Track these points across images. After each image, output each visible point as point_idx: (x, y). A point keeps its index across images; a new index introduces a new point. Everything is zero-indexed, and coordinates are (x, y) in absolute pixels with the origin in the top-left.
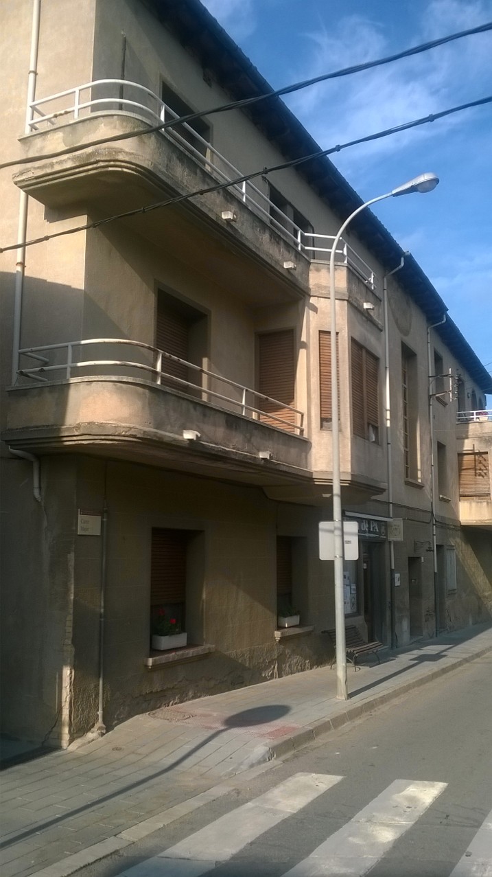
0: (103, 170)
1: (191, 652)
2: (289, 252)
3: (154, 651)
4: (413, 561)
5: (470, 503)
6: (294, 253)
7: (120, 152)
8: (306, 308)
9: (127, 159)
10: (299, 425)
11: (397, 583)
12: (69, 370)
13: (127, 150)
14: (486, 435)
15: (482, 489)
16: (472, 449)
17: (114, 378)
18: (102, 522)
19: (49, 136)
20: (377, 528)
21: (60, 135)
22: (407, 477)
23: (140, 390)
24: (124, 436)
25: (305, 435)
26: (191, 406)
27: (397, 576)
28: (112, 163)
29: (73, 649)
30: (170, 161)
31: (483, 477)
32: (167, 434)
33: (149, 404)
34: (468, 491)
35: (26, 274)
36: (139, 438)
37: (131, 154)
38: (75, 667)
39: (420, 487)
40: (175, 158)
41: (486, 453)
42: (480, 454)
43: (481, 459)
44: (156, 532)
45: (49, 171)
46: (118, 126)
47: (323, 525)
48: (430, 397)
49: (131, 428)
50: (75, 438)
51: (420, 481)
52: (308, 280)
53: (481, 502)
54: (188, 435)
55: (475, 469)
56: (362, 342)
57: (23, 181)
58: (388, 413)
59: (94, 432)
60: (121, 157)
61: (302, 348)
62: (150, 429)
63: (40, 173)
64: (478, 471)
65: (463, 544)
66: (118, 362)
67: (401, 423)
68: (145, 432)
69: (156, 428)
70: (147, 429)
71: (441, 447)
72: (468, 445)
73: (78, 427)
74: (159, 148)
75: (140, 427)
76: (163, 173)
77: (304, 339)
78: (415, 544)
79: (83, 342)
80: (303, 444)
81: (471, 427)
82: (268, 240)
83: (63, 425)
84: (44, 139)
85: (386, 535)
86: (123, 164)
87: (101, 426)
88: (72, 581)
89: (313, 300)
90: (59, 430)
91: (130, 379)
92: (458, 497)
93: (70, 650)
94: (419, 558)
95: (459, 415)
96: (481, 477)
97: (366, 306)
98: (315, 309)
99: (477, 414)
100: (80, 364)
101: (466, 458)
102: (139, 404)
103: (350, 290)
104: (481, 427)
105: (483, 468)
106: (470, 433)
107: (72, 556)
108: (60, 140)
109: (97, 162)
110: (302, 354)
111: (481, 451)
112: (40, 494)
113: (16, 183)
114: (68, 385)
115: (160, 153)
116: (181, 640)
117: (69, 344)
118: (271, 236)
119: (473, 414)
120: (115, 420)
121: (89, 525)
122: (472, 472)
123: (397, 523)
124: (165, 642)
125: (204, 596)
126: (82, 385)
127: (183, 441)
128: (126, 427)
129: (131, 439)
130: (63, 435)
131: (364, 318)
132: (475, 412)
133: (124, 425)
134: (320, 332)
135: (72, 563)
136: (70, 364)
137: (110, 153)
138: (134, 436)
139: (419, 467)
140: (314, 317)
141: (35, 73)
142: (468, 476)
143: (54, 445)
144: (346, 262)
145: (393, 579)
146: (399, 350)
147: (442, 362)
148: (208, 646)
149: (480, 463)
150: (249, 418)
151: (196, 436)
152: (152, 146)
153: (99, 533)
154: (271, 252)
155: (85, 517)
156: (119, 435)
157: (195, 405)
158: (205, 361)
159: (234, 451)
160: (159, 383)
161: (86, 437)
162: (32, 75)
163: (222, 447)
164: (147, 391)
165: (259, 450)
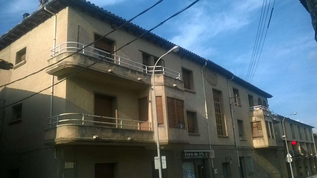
0: (64, 67)
2: (141, 74)
4: (226, 165)
5: (257, 140)
6: (143, 74)
7: (68, 62)
8: (150, 90)
9: (70, 64)
10: (150, 127)
11: (216, 172)
12: (57, 123)
13: (70, 61)
14: (259, 115)
15: (260, 134)
16: (255, 120)
17: (67, 125)
18: (74, 164)
19: (53, 59)
20: (203, 154)
21: (55, 59)
22: (219, 134)
23: (75, 127)
24: (70, 140)
25: (152, 130)
26: (97, 129)
27: (215, 170)
28: (66, 65)
30: (86, 60)
31: (261, 130)
32: (86, 138)
33: (78, 130)
34: (256, 136)
35: (54, 95)
36: (74, 140)
37: (71, 62)
39: (228, 137)
40: (88, 59)
41: (260, 121)
42: (259, 122)
43: (259, 123)
44: (96, 165)
45: (53, 69)
46: (68, 55)
47: (155, 158)
48: (230, 105)
49: (72, 138)
50: (58, 142)
51: (227, 135)
52: (150, 81)
53: (260, 139)
54: (94, 137)
55: (257, 127)
56: (173, 97)
57: (48, 72)
58: (207, 114)
59: (61, 140)
60: (68, 63)
61: (150, 102)
62: (79, 137)
63: (51, 69)
64: (259, 128)
65: (257, 155)
66: (68, 120)
67: (214, 117)
68: (76, 139)
69: (82, 137)
70: (77, 138)
71: (240, 122)
72: (254, 119)
73: (58, 139)
74: (81, 58)
75: (75, 137)
76: (82, 65)
77: (150, 99)
78: (226, 158)
79: (60, 115)
80: (151, 133)
81: (254, 112)
82: (130, 73)
83: (55, 138)
84: (52, 60)
85: (209, 156)
86: (69, 65)
87: (63, 138)
89: (152, 87)
90: (54, 140)
91: (72, 124)
92: (252, 137)
94: (229, 163)
95: (250, 109)
96: (260, 130)
97: (174, 85)
98: (153, 89)
99: (256, 108)
100: (60, 121)
101: (254, 124)
102: (75, 131)
103: (165, 81)
104: (257, 112)
105: (260, 127)
106: (254, 115)
107: (63, 175)
108: (55, 60)
109: (62, 66)
110: (150, 104)
111: (259, 121)
112: (56, 157)
113: (47, 72)
114: (57, 127)
115: (82, 60)
117: (57, 116)
118: (131, 72)
119: (254, 108)
120: (67, 136)
121: (70, 165)
122: (256, 128)
123: (212, 152)
126: (59, 127)
127: (92, 139)
128: (70, 138)
129: (72, 141)
130: (55, 141)
131: (174, 89)
132: (255, 107)
133: (70, 137)
134: (156, 97)
136: (58, 121)
137: (65, 63)
138: (73, 140)
139: (226, 130)
140: (153, 92)
142: (255, 130)
143: (54, 144)
144: (164, 73)
145: (213, 171)
146: (211, 92)
147: (238, 92)
149: (259, 125)
150: (123, 128)
151: (96, 137)
152: (78, 58)
153: (73, 168)
154: (132, 76)
155: (67, 163)
156: (68, 140)
157: (98, 128)
158: (116, 111)
159: (116, 139)
160: (83, 124)
161: (61, 142)
162: (54, 40)
163: (111, 139)
164: (77, 127)
165: (128, 137)
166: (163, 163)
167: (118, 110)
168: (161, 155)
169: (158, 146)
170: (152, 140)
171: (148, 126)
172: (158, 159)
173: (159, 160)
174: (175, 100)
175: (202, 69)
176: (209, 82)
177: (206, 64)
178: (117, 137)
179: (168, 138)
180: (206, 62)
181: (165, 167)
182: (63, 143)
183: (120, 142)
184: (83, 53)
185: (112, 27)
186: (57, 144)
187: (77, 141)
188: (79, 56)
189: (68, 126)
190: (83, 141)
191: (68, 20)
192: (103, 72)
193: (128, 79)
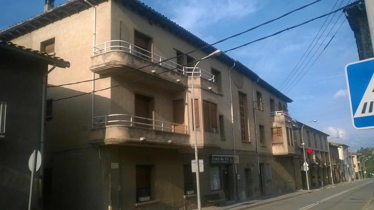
0: (113, 67)
1: (151, 202)
2: (179, 76)
3: (138, 201)
4: (247, 171)
5: (276, 147)
6: (181, 76)
8: (187, 92)
9: (119, 64)
10: (186, 130)
11: (239, 178)
12: (106, 123)
13: (119, 61)
14: (280, 121)
15: (280, 141)
16: (276, 126)
17: (117, 125)
18: (119, 164)
19: (98, 57)
20: (228, 159)
21: (101, 56)
22: (243, 140)
23: (125, 128)
24: (121, 141)
25: (188, 133)
27: (239, 176)
28: (115, 65)
29: (111, 201)
30: (133, 60)
31: (281, 136)
32: (134, 139)
33: (128, 132)
34: (276, 142)
35: (95, 94)
37: (120, 62)
38: (112, 206)
39: (250, 143)
40: (134, 59)
41: (281, 127)
42: (279, 128)
43: (280, 130)
44: (137, 166)
45: (99, 67)
46: (116, 54)
47: (193, 161)
48: (254, 109)
49: (123, 139)
50: (108, 142)
51: (250, 141)
52: (187, 83)
53: (280, 146)
54: (142, 139)
55: (278, 133)
56: (208, 100)
57: (92, 69)
58: (232, 118)
59: (113, 141)
60: (117, 63)
61: (186, 105)
62: (129, 139)
63: (96, 67)
64: (279, 134)
65: (275, 162)
66: (118, 121)
67: (239, 121)
69: (131, 138)
70: (128, 139)
71: (261, 127)
72: (274, 125)
73: (108, 139)
74: (129, 58)
75: (125, 138)
76: (130, 65)
77: (186, 102)
78: (248, 164)
79: (109, 115)
80: (187, 136)
81: (275, 118)
82: (170, 74)
83: (105, 139)
85: (233, 161)
87: (114, 139)
88: (110, 181)
89: (189, 89)
90: (103, 140)
91: (122, 125)
92: (271, 144)
93: (110, 201)
94: (251, 169)
95: (271, 113)
96: (280, 137)
97: (209, 88)
98: (190, 92)
99: (277, 113)
100: (109, 122)
101: (274, 130)
102: (125, 132)
103: (202, 84)
104: (279, 118)
105: (281, 133)
106: (275, 120)
107: (110, 175)
108: (101, 58)
109: (111, 65)
110: (186, 107)
111: (279, 127)
112: (101, 157)
113: (90, 70)
114: (106, 128)
115: (129, 60)
116: (148, 198)
117: (106, 116)
118: (171, 73)
119: (275, 113)
120: (119, 137)
121: (115, 166)
122: (277, 135)
123: (237, 157)
124: (142, 199)
125: (156, 185)
126: (109, 128)
127: (140, 141)
129: (123, 142)
130: (105, 142)
131: (209, 92)
132: (276, 112)
133: (121, 138)
134: (192, 99)
135: (110, 177)
136: (106, 122)
137: (114, 62)
138: (124, 141)
139: (249, 135)
140: (190, 95)
141: (95, 34)
142: (275, 136)
143: (103, 144)
144: (200, 76)
145: (236, 177)
146: (237, 95)
147: (261, 95)
148: (158, 200)
149: (279, 131)
150: (165, 131)
151: (144, 139)
152: (127, 58)
153: (118, 168)
154: (171, 78)
155: (113, 164)
156: (119, 141)
157: (144, 130)
158: (153, 112)
159: (159, 141)
160: (131, 125)
161: (111, 142)
162: (94, 35)
163: (154, 141)
164: (127, 128)
165: (168, 140)
166: (201, 166)
167: (155, 111)
168: (199, 158)
169: (196, 150)
170: (188, 143)
171: (184, 128)
172: (195, 163)
173: (197, 163)
174: (210, 103)
175: (229, 70)
176: (236, 85)
177: (235, 65)
178: (159, 140)
179: (203, 142)
180: (235, 63)
181: (202, 170)
182: (114, 143)
183: (162, 144)
184: (130, 52)
185: (150, 22)
186: (106, 144)
187: (128, 142)
188: (127, 55)
189: (119, 127)
190: (132, 142)
191: (111, 14)
192: (147, 72)
193: (169, 80)
